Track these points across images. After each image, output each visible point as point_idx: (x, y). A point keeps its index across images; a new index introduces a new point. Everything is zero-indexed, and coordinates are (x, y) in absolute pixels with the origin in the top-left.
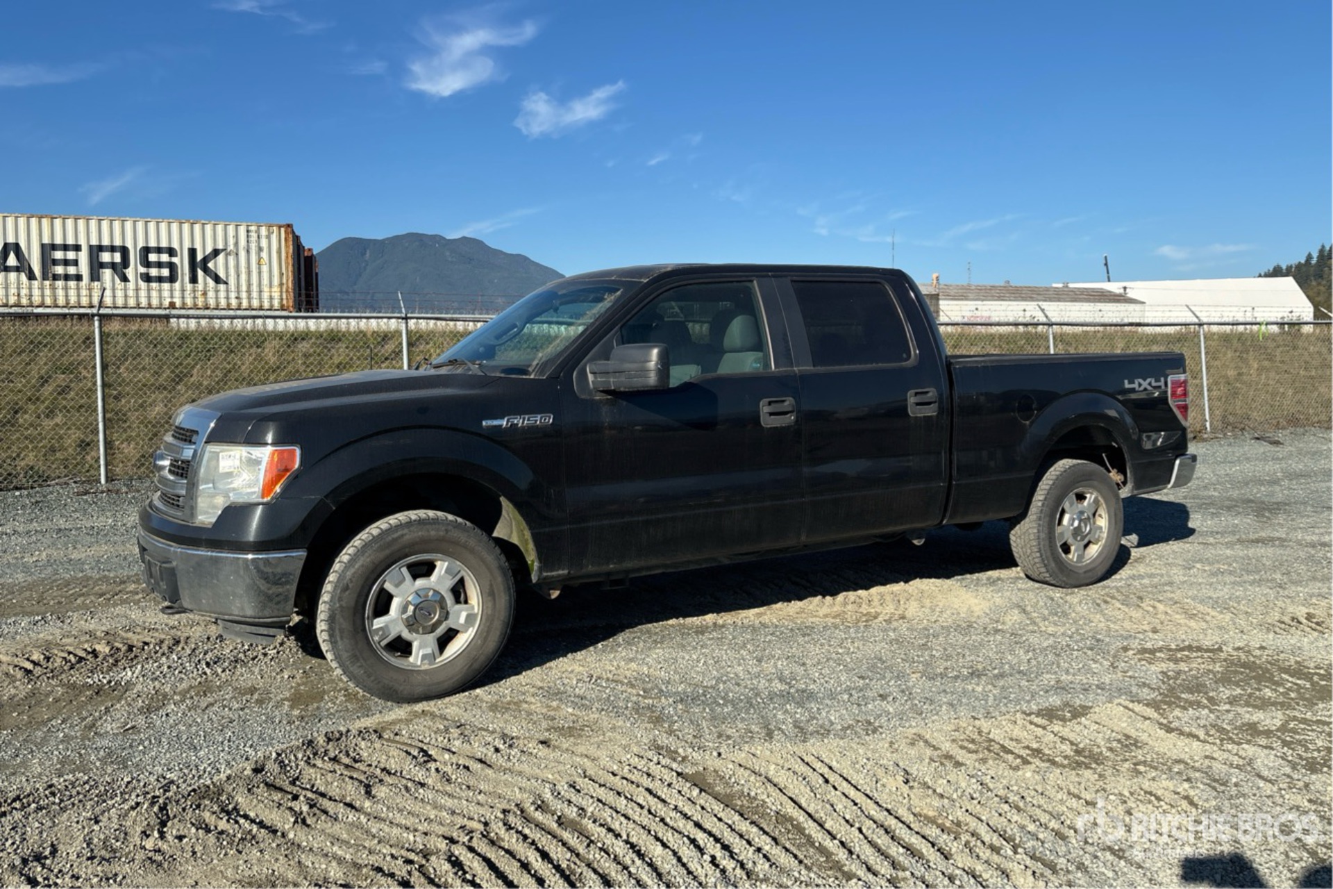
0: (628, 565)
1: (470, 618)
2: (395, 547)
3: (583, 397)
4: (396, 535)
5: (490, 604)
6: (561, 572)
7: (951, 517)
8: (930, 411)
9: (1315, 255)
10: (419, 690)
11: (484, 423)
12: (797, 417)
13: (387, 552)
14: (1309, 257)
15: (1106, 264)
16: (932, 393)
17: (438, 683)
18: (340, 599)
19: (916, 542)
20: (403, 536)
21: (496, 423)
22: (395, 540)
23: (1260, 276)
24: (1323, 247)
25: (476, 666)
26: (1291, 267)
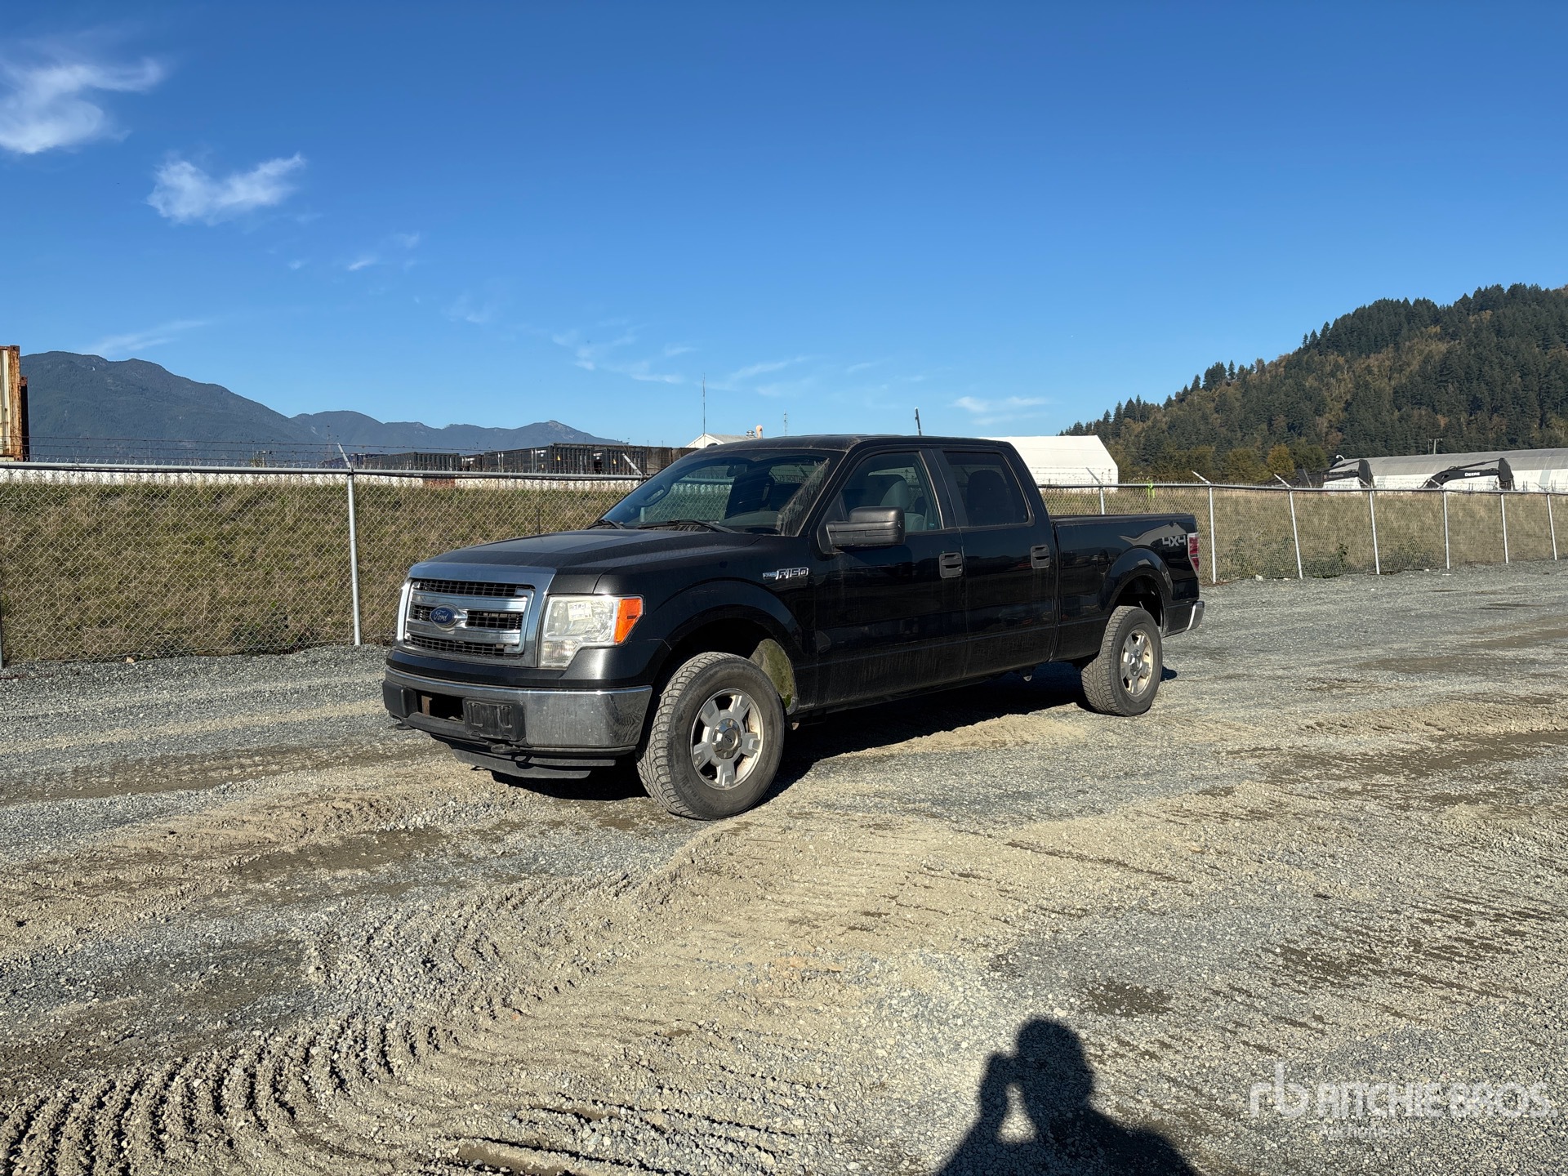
0: (852, 698)
1: (756, 743)
2: (712, 682)
3: (826, 553)
4: (712, 672)
5: (770, 732)
6: (810, 705)
7: (1054, 656)
8: (1044, 565)
9: (1112, 413)
10: (727, 807)
11: (764, 575)
12: (964, 570)
13: (707, 686)
14: (1107, 415)
15: (917, 418)
16: (1046, 551)
17: (740, 801)
18: (677, 728)
19: (1026, 678)
20: (716, 672)
21: (771, 575)
22: (712, 676)
23: (1062, 434)
24: (1120, 404)
25: (763, 786)
26: (1091, 424)
